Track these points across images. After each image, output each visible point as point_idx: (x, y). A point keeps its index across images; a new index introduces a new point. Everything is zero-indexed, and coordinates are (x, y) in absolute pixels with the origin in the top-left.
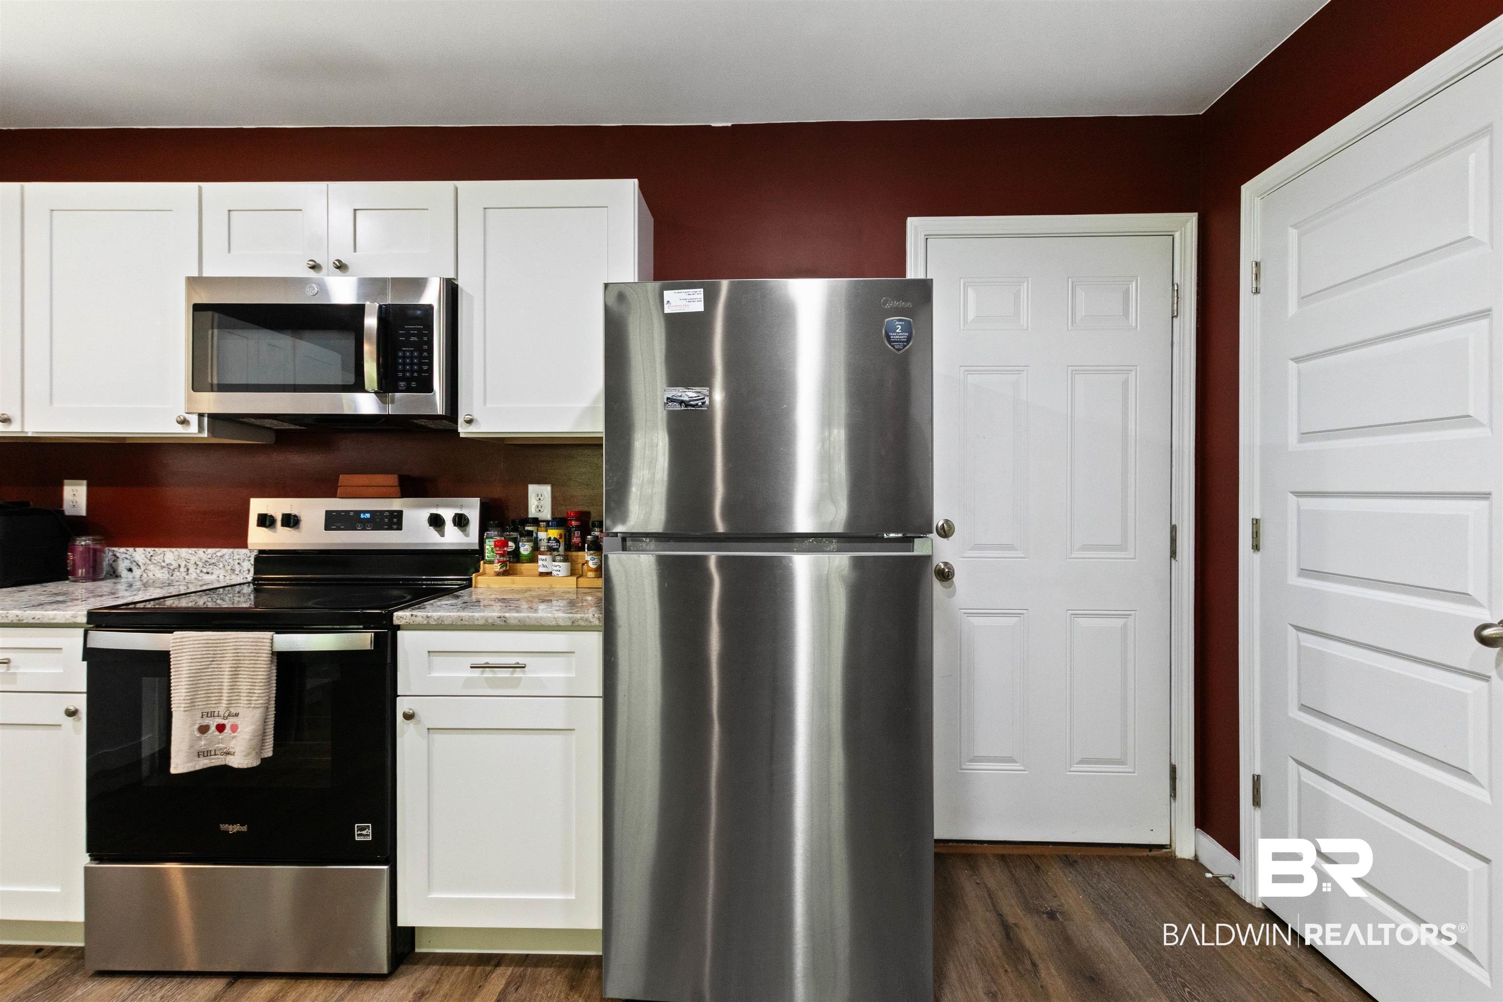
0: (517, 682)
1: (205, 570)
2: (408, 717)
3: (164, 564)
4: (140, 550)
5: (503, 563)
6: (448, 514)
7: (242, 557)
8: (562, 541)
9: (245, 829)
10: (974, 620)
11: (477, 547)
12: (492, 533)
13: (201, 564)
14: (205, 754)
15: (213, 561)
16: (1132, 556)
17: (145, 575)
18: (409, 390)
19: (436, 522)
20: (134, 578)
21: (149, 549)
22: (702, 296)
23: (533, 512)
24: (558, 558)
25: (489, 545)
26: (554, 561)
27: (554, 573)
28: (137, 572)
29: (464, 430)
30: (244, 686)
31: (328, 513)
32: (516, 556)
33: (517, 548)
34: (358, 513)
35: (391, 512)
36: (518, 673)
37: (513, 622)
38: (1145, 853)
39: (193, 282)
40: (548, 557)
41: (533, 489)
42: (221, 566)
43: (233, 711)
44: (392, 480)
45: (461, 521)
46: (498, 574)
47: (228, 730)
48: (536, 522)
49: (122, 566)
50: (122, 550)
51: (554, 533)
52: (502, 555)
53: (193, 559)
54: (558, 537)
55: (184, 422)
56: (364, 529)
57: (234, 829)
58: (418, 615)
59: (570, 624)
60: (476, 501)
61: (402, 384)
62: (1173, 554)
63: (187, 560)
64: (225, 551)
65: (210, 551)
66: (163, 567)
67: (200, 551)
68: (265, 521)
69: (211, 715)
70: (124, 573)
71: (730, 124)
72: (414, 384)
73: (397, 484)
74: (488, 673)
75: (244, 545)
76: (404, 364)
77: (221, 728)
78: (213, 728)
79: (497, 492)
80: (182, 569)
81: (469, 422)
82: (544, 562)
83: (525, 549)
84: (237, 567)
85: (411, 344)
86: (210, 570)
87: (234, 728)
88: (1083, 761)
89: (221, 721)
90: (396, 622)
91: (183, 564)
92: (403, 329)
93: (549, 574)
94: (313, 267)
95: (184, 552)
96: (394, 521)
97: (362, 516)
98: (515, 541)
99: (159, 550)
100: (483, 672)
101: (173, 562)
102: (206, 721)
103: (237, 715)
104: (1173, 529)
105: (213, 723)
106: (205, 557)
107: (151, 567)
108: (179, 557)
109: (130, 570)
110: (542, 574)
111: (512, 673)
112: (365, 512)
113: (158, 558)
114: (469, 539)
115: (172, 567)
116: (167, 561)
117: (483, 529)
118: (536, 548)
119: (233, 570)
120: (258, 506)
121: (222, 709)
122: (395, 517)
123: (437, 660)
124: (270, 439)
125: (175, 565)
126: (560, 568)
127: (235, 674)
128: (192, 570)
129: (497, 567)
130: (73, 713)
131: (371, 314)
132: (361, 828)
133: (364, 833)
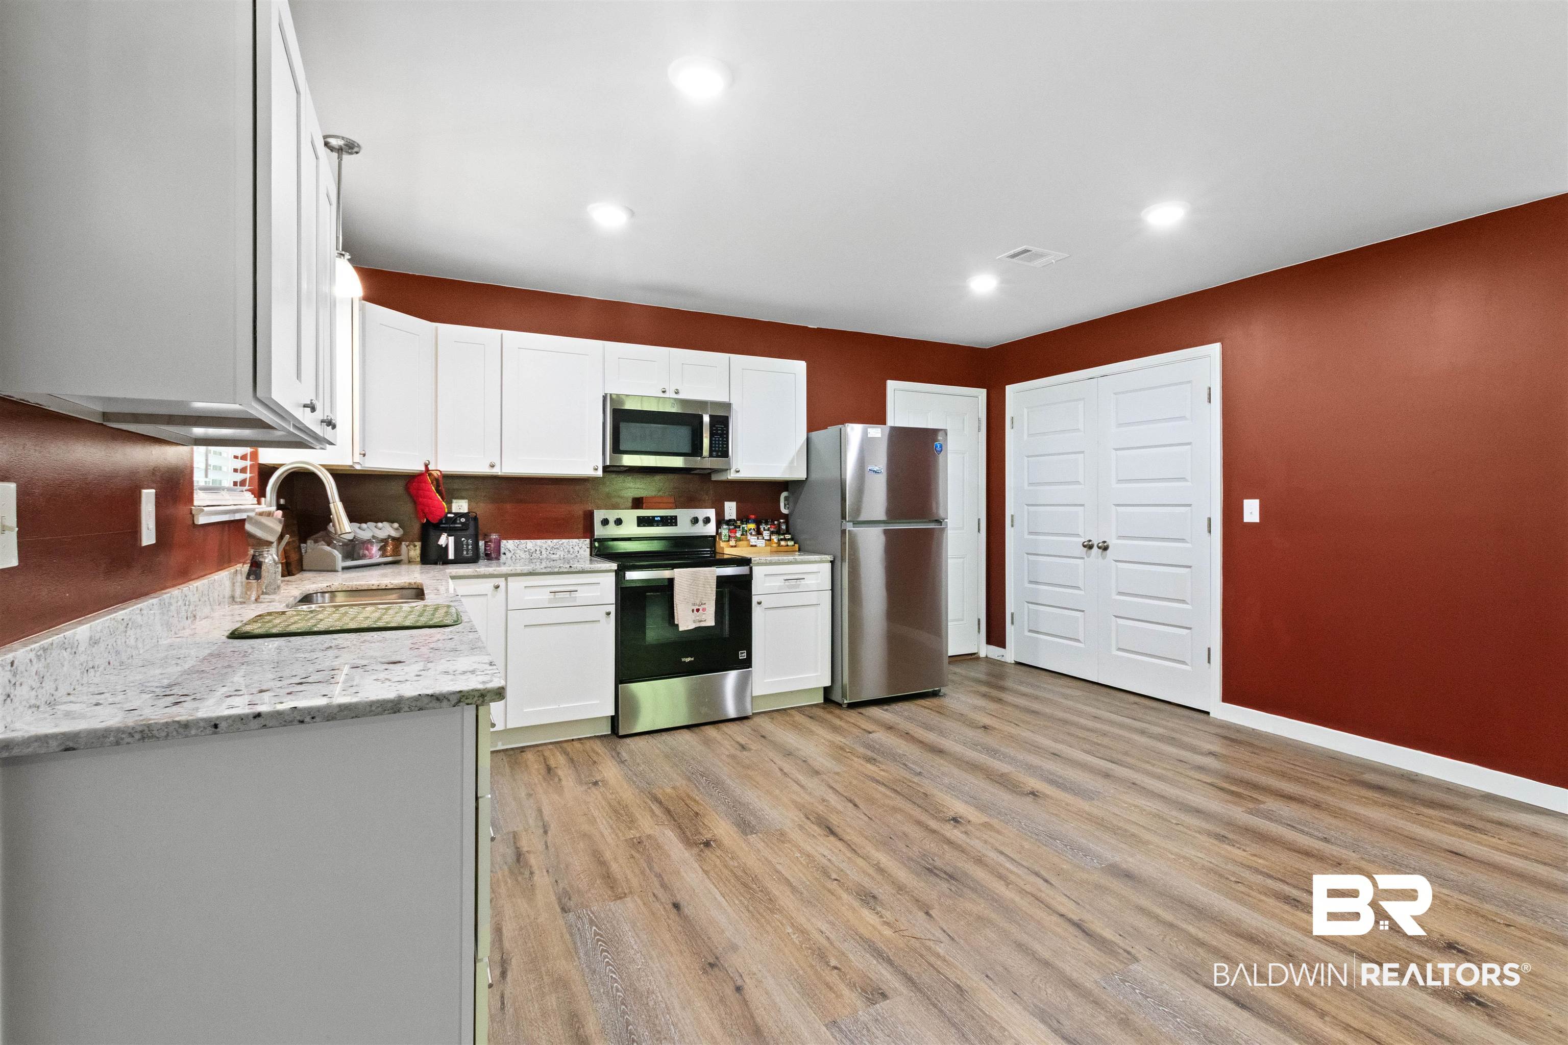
0: (800, 586)
1: (552, 552)
2: (759, 603)
3: (526, 549)
4: (511, 542)
5: (734, 541)
6: (700, 517)
7: (574, 544)
9: (693, 659)
11: (714, 534)
13: (549, 549)
14: (689, 622)
15: (557, 547)
17: (514, 557)
18: (718, 456)
19: (694, 521)
20: (507, 558)
21: (516, 541)
22: (880, 431)
23: (727, 516)
26: (758, 539)
27: (758, 545)
29: (733, 475)
30: (708, 591)
31: (638, 518)
34: (654, 517)
35: (671, 517)
36: (801, 582)
38: (970, 657)
40: (753, 538)
41: (727, 504)
42: (562, 549)
43: (703, 602)
44: (673, 499)
45: (706, 520)
46: (733, 547)
47: (701, 611)
49: (502, 550)
51: (751, 526)
53: (545, 546)
54: (753, 528)
55: (594, 469)
56: (658, 526)
57: (688, 660)
59: (820, 560)
60: (711, 510)
61: (714, 453)
62: (979, 531)
63: (541, 547)
64: (564, 541)
65: (555, 541)
66: (525, 551)
67: (549, 541)
68: (605, 522)
69: (694, 605)
70: (501, 556)
72: (720, 454)
73: (675, 501)
75: (590, 537)
76: (715, 444)
77: (698, 610)
78: (695, 610)
80: (538, 552)
81: (738, 472)
84: (571, 550)
85: (719, 434)
86: (555, 552)
87: (704, 610)
89: (698, 607)
90: (753, 562)
91: (538, 549)
92: (715, 427)
93: (755, 546)
94: (664, 392)
95: (539, 542)
96: (673, 521)
97: (656, 519)
99: (524, 541)
100: (786, 583)
101: (532, 548)
103: (705, 604)
104: (979, 520)
105: (695, 608)
106: (552, 544)
107: (518, 551)
108: (536, 545)
109: (505, 554)
110: (752, 546)
111: (797, 582)
112: (657, 517)
113: (523, 546)
114: (712, 529)
115: (531, 551)
116: (528, 548)
118: (745, 534)
119: (569, 552)
120: (600, 515)
121: (698, 602)
122: (674, 519)
123: (767, 577)
125: (533, 550)
126: (761, 543)
127: (704, 586)
128: (544, 552)
129: (731, 543)
130: (608, 614)
131: (706, 419)
132: (742, 653)
133: (743, 655)
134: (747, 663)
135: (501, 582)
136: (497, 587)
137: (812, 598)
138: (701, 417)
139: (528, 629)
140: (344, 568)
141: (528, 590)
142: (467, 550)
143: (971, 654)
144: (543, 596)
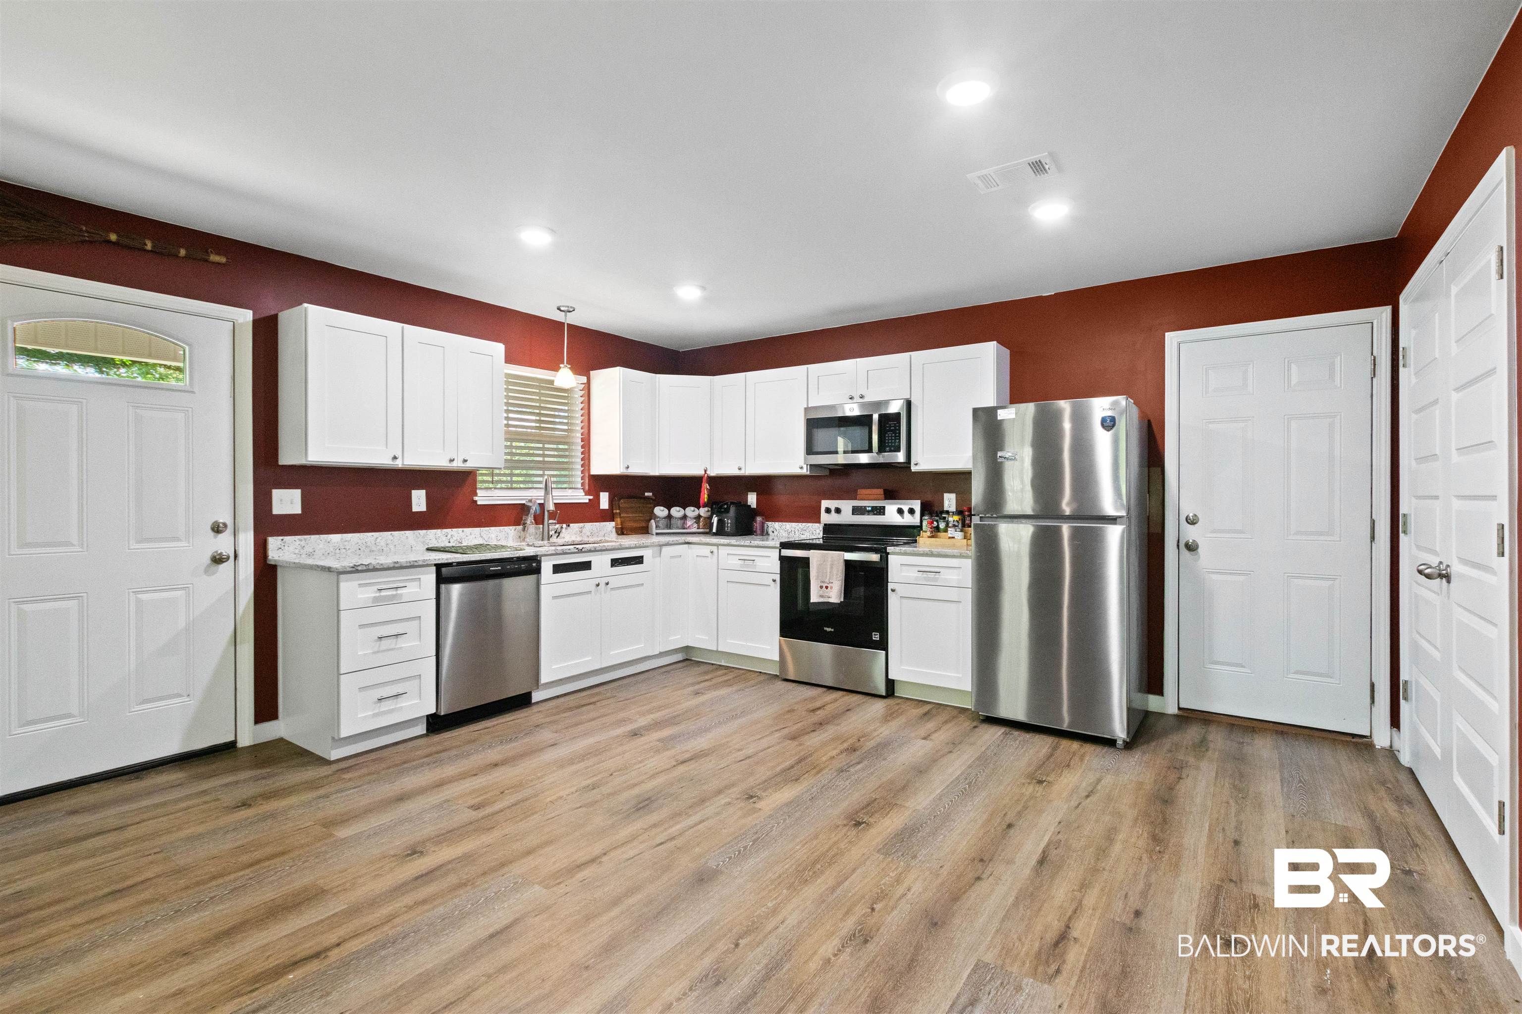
0: (936, 580)
1: (801, 533)
2: (893, 590)
3: (785, 530)
4: (777, 523)
5: (932, 532)
6: (906, 508)
7: (818, 526)
8: (960, 522)
9: (833, 630)
10: (1214, 577)
11: (919, 524)
12: (926, 518)
13: (800, 530)
14: (822, 596)
15: (804, 529)
16: (1338, 539)
17: (778, 534)
18: (891, 451)
19: (900, 511)
20: (774, 535)
21: (780, 523)
22: (1014, 411)
23: (946, 509)
24: (958, 530)
25: (925, 523)
26: (956, 531)
27: (956, 537)
28: (776, 533)
29: (914, 468)
30: (835, 572)
31: (853, 507)
32: (937, 529)
33: (938, 525)
34: (866, 507)
35: (880, 507)
36: (937, 576)
37: (935, 553)
39: (807, 410)
40: (953, 529)
41: (946, 496)
42: (809, 529)
43: (831, 581)
44: (880, 491)
45: (911, 511)
46: (929, 537)
47: (829, 588)
48: (948, 512)
49: (770, 530)
50: (770, 523)
51: (956, 518)
52: (931, 528)
53: (798, 528)
54: (958, 520)
55: (801, 468)
56: (868, 515)
57: (829, 629)
58: (897, 549)
59: (959, 555)
60: (919, 502)
61: (888, 449)
62: (1373, 538)
63: (795, 528)
65: (804, 524)
67: (800, 524)
68: (828, 511)
69: (823, 582)
70: (771, 533)
71: (1053, 294)
72: (892, 449)
73: (883, 493)
74: (925, 575)
75: (819, 522)
76: (888, 440)
77: (827, 587)
78: (824, 587)
79: (929, 497)
80: (793, 532)
81: (916, 464)
82: (951, 532)
83: (942, 525)
84: (815, 532)
85: (892, 431)
87: (831, 588)
88: (1296, 672)
89: (827, 585)
90: (888, 551)
91: (793, 530)
92: (888, 424)
93: (953, 538)
94: (851, 398)
95: (794, 524)
96: (881, 511)
97: (868, 509)
98: (937, 521)
99: (784, 523)
100: (923, 574)
102: (822, 584)
103: (832, 583)
104: (1373, 523)
105: (824, 585)
106: (802, 527)
107: (781, 531)
108: (792, 527)
109: (773, 532)
110: (950, 538)
111: (935, 575)
112: (869, 507)
113: (784, 527)
114: (915, 520)
115: (789, 532)
116: (787, 528)
117: (922, 515)
118: (947, 526)
119: (813, 533)
120: (825, 504)
121: (827, 580)
122: (883, 509)
123: (904, 568)
124: (827, 473)
125: (790, 530)
126: (959, 535)
127: (832, 567)
128: (796, 533)
129: (929, 534)
130: (774, 581)
131: (876, 417)
132: (875, 635)
133: (876, 637)
134: (883, 645)
135: (714, 549)
136: (712, 552)
137: (953, 594)
138: (871, 416)
139: (730, 585)
140: (657, 534)
141: (730, 557)
142: (728, 527)
143: (1354, 736)
144: (734, 562)
